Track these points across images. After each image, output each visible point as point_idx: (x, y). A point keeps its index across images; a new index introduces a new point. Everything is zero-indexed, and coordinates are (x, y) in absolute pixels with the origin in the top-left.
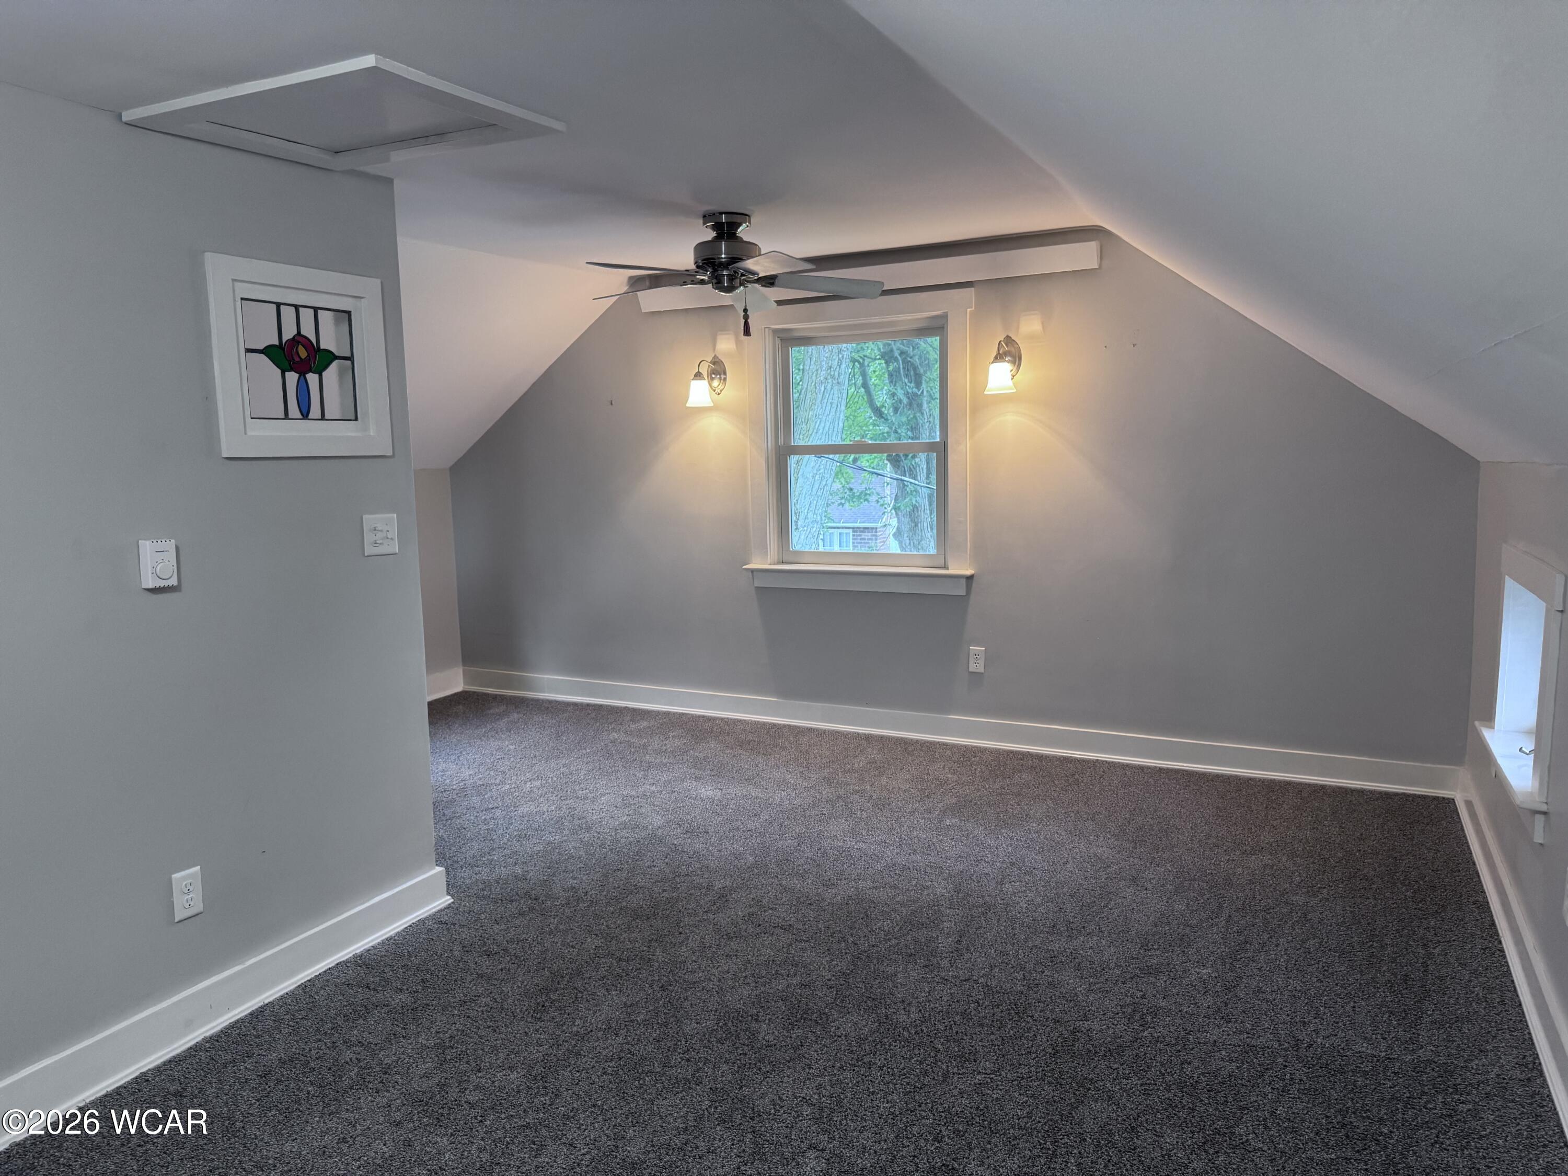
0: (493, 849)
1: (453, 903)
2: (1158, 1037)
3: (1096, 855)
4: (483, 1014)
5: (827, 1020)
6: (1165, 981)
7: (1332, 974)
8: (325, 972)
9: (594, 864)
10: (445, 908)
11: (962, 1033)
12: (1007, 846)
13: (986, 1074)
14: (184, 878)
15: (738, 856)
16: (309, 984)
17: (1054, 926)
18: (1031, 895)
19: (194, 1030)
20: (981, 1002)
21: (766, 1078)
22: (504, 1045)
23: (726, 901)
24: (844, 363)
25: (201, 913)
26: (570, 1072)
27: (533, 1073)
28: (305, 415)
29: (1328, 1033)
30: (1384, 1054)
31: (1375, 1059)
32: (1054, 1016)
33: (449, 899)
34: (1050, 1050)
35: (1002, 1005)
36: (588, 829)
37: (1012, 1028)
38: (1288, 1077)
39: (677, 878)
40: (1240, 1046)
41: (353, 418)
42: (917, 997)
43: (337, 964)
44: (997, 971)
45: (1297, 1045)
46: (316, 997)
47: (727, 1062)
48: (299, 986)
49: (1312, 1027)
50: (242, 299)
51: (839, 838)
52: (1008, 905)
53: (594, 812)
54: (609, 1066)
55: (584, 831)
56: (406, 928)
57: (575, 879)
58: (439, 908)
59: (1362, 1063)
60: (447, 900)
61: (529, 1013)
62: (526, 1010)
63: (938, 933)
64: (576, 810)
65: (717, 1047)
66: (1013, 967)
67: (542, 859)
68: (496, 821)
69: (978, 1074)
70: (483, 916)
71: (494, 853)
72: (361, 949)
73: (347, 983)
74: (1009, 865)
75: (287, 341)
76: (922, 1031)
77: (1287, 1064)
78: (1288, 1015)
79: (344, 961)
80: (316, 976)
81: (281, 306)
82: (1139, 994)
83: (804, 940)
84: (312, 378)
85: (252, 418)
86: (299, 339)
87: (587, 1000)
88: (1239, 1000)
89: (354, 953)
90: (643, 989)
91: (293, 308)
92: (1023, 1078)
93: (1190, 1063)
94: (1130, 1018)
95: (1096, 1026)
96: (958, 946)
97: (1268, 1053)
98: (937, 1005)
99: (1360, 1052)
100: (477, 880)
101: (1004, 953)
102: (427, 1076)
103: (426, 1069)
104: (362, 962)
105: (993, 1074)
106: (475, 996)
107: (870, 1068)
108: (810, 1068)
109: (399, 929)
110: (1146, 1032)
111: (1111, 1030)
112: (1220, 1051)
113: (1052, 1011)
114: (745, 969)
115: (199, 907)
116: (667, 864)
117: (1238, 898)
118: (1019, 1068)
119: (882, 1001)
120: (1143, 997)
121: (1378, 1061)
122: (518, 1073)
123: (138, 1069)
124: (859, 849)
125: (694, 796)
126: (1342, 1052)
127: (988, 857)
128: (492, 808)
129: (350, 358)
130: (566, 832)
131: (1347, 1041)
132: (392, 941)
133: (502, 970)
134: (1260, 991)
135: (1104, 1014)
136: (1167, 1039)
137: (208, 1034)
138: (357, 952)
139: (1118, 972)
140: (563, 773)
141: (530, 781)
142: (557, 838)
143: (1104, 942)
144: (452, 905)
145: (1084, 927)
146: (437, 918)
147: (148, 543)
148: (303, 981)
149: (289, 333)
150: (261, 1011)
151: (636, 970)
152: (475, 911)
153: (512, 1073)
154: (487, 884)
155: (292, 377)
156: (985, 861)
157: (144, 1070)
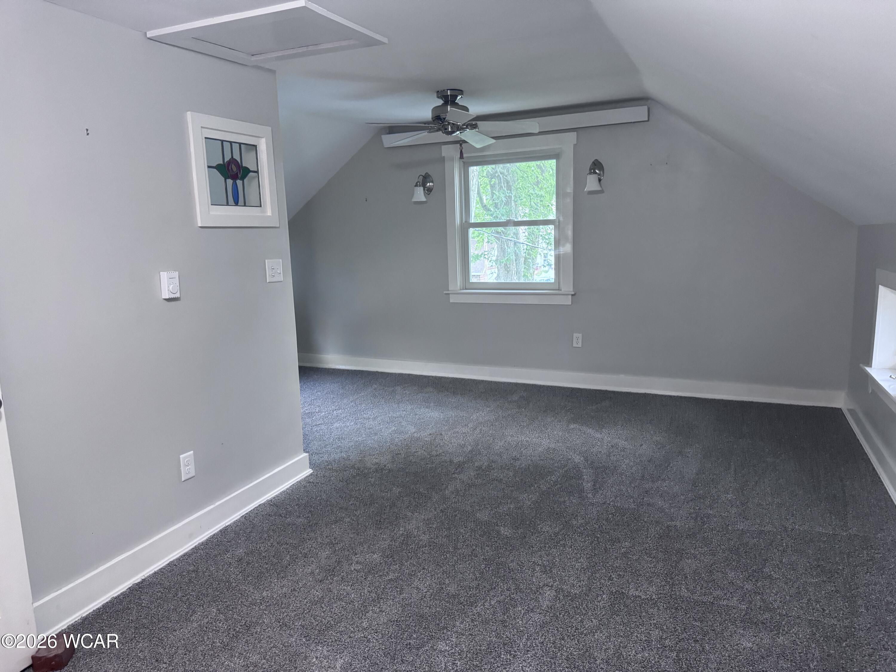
0: (327, 445)
1: (313, 472)
2: (712, 528)
3: (657, 441)
4: (348, 527)
5: (535, 524)
6: (709, 501)
7: (796, 495)
8: (254, 509)
9: (385, 451)
10: (310, 475)
11: (608, 529)
12: (607, 437)
13: (627, 548)
14: (186, 457)
15: (462, 446)
16: (247, 515)
17: (643, 476)
18: (627, 461)
19: (193, 540)
20: (614, 514)
21: (511, 553)
22: (365, 541)
23: (463, 468)
24: (475, 178)
25: (194, 476)
26: (405, 553)
27: (386, 554)
28: (236, 203)
29: (800, 523)
30: (831, 532)
31: (828, 535)
32: (655, 520)
33: (311, 471)
34: (657, 536)
35: (626, 515)
36: (376, 434)
37: (635, 526)
38: (784, 544)
39: (432, 457)
40: (756, 531)
41: (259, 206)
42: (579, 512)
43: (259, 505)
44: (619, 498)
45: (786, 529)
46: (253, 521)
47: (488, 546)
48: (242, 517)
49: (791, 521)
50: (206, 138)
51: (514, 436)
52: (615, 467)
53: (376, 425)
54: (425, 550)
55: (373, 435)
56: (291, 486)
57: (376, 459)
58: (306, 475)
59: (821, 537)
60: (309, 471)
61: (374, 525)
62: (372, 524)
63: (582, 481)
64: (366, 424)
65: (480, 538)
66: (627, 497)
67: (355, 449)
68: (323, 431)
69: (622, 548)
70: (332, 479)
71: (327, 447)
72: (270, 497)
73: (268, 514)
74: (611, 447)
75: (227, 161)
76: (587, 529)
77: (783, 539)
78: (777, 516)
79: (262, 504)
80: (249, 511)
81: (224, 142)
82: (697, 508)
83: (511, 487)
84: (239, 182)
85: (211, 205)
86: (233, 160)
87: (403, 518)
88: (750, 509)
89: (267, 499)
90: (432, 511)
91: (229, 143)
92: (647, 549)
93: (732, 540)
94: (696, 519)
95: (678, 524)
96: (595, 487)
97: (772, 533)
98: (592, 516)
99: (819, 532)
100: (323, 461)
101: (620, 490)
102: (328, 558)
103: (327, 554)
104: (273, 503)
105: (630, 548)
106: (341, 518)
107: (565, 547)
108: (533, 548)
109: (288, 487)
110: (705, 526)
111: (687, 526)
112: (746, 533)
113: (653, 517)
114: (483, 501)
115: (193, 474)
116: (424, 450)
117: (737, 460)
118: (643, 545)
119: (562, 514)
120: (699, 509)
121: (829, 536)
122: (377, 555)
123: (168, 559)
124: (527, 441)
125: (429, 416)
126: (809, 532)
127: (598, 443)
128: (319, 425)
129: (257, 172)
130: (364, 436)
131: (811, 527)
132: (286, 492)
133: (352, 505)
134: (760, 504)
135: (681, 518)
136: (718, 529)
137: (201, 541)
138: (268, 498)
139: (682, 497)
140: (352, 406)
141: (335, 410)
142: (360, 438)
143: (672, 484)
144: (313, 473)
145: (659, 476)
146: (307, 480)
147: (165, 273)
148: (243, 514)
149: (228, 158)
150: (225, 530)
151: (425, 502)
152: (327, 476)
153: (374, 554)
154: (329, 463)
155: (230, 182)
156: (597, 445)
157: (171, 560)
